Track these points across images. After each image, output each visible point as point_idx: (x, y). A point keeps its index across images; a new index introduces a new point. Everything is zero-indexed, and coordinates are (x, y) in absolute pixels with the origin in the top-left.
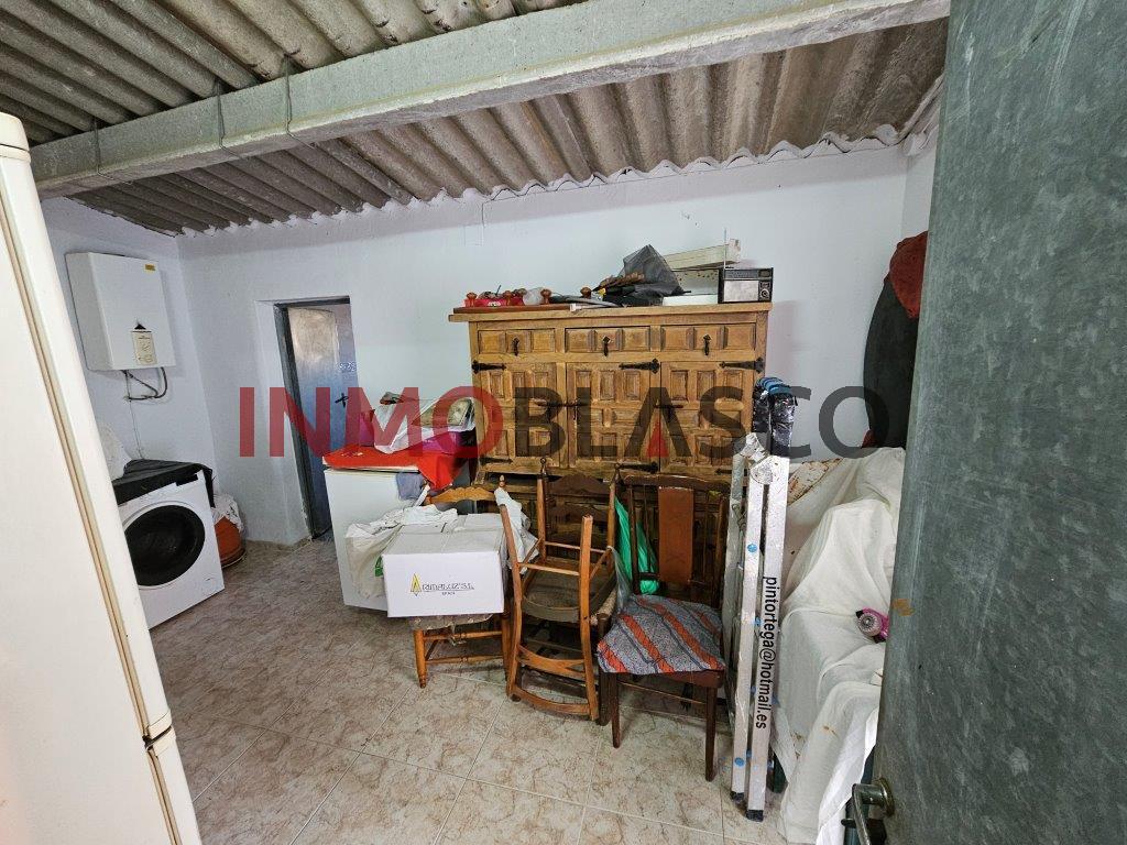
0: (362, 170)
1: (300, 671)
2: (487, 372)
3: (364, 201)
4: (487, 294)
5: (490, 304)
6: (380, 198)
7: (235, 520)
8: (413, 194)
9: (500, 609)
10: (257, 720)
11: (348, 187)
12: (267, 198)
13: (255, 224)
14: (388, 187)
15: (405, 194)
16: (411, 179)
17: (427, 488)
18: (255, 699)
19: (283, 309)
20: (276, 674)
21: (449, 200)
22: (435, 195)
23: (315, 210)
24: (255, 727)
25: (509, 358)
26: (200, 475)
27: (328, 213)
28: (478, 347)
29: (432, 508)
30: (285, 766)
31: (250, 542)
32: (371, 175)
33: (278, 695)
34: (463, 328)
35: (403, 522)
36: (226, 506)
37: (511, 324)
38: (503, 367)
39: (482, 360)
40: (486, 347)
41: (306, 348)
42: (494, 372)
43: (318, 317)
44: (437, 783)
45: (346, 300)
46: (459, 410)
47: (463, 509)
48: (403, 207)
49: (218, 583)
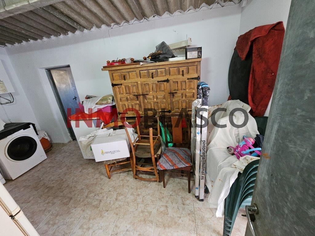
0: (64, 19)
1: (73, 179)
2: (117, 86)
3: (68, 31)
4: (113, 61)
5: (115, 64)
6: (74, 30)
7: (47, 138)
8: (85, 28)
9: (129, 156)
10: (62, 194)
11: (61, 26)
12: (32, 31)
13: (32, 41)
14: (75, 25)
15: (81, 27)
16: (82, 22)
17: (103, 123)
18: (60, 188)
19: (49, 71)
20: (66, 180)
21: (97, 29)
22: (92, 28)
23: (52, 35)
24: (61, 196)
25: (123, 81)
26: (31, 126)
27: (56, 36)
28: (112, 79)
29: (105, 129)
30: (71, 206)
31: (54, 143)
32: (68, 21)
33: (67, 187)
34: (107, 73)
35: (97, 134)
36: (43, 134)
37: (122, 70)
38: (121, 85)
39: (114, 83)
40: (115, 78)
41: (59, 83)
42: (119, 86)
43: (62, 72)
44: (116, 204)
45: (69, 66)
46: (110, 99)
47: (115, 128)
48: (82, 33)
49: (45, 157)
